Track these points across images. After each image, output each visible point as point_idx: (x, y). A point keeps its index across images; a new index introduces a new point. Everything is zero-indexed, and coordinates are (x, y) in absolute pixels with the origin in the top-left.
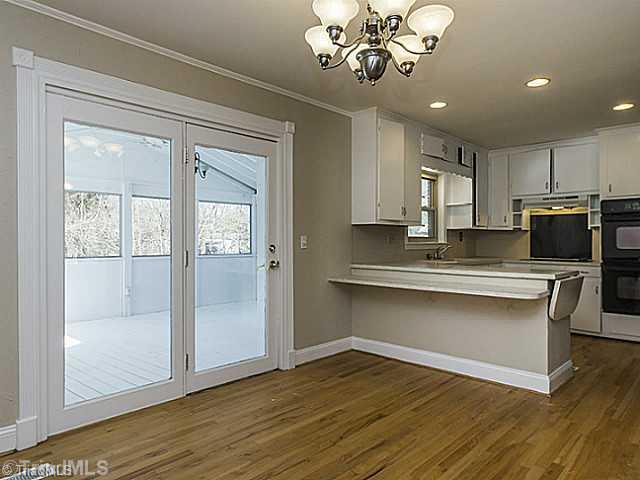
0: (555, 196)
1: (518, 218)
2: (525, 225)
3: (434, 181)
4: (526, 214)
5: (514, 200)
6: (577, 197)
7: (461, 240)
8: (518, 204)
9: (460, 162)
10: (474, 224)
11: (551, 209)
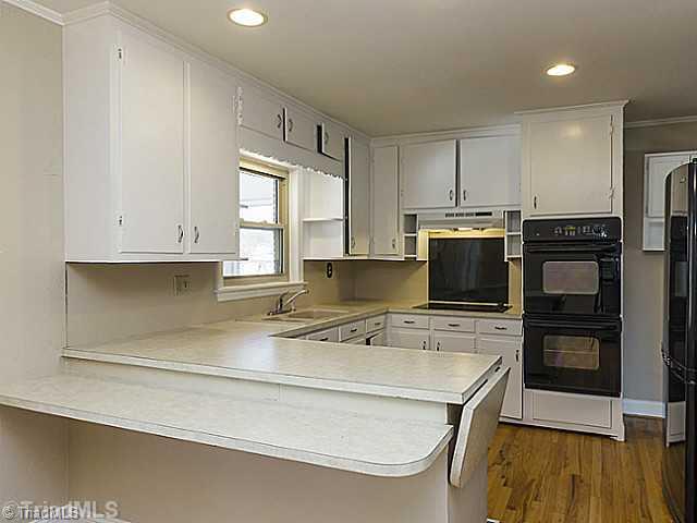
0: (462, 211)
1: (412, 243)
2: (422, 253)
3: (282, 179)
4: (423, 236)
5: (406, 215)
6: (490, 214)
7: (329, 276)
8: (412, 222)
9: (320, 151)
10: (347, 251)
11: (456, 230)
